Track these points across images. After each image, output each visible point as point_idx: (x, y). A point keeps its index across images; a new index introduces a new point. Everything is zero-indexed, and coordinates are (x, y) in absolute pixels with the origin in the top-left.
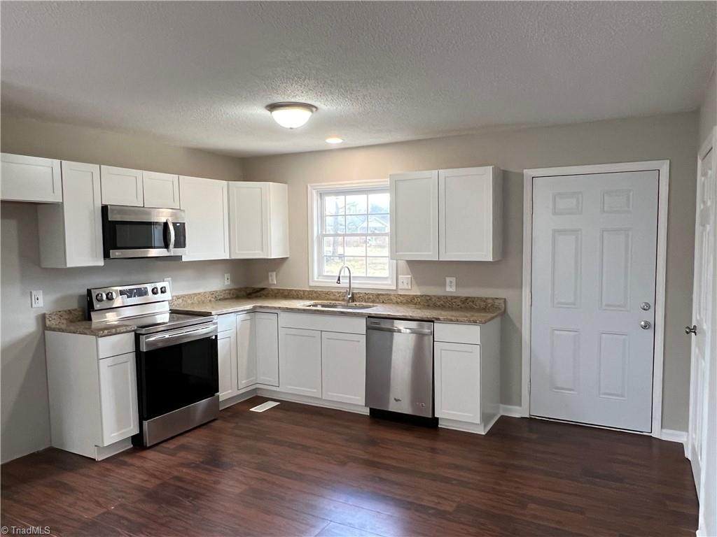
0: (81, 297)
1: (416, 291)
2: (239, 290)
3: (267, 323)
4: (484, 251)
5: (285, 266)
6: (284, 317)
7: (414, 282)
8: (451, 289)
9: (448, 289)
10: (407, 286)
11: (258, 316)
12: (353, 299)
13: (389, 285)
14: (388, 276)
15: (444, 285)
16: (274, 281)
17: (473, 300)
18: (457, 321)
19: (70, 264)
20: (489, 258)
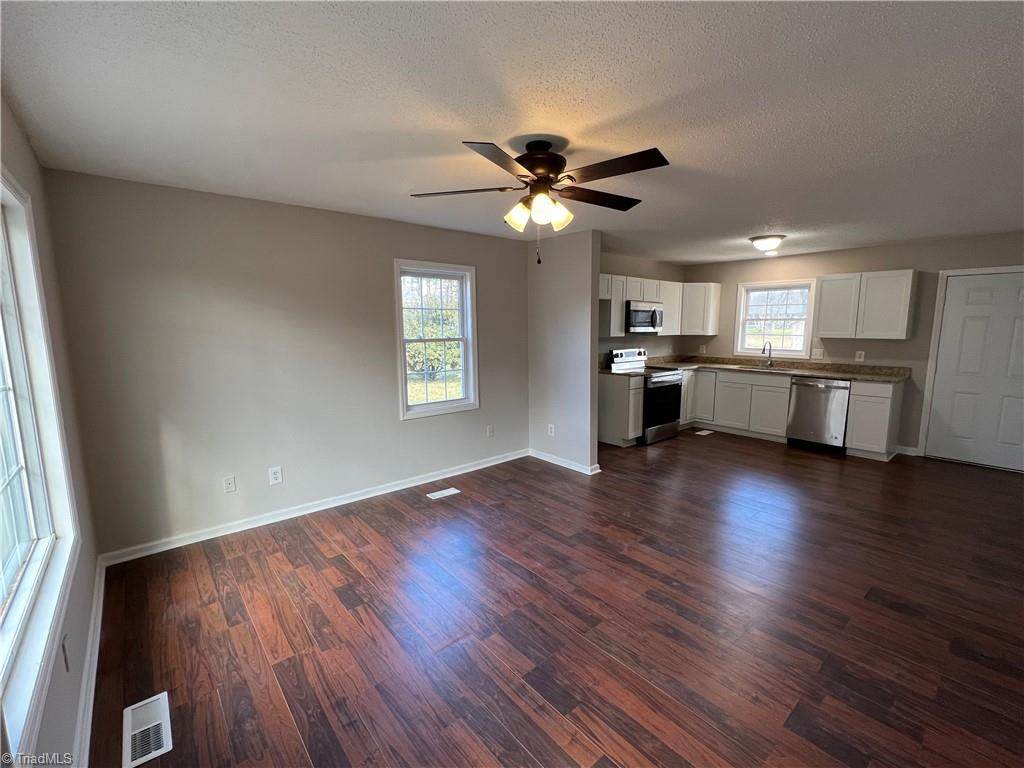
0: (606, 355)
1: (828, 361)
2: (678, 357)
3: (708, 378)
4: (900, 332)
5: (715, 340)
6: (721, 375)
7: (826, 353)
8: (860, 358)
9: (857, 360)
10: (819, 355)
11: (700, 374)
12: (771, 365)
13: (804, 356)
14: (801, 349)
15: (854, 356)
16: (704, 351)
17: (880, 368)
18: (872, 381)
19: (612, 335)
20: (904, 337)
